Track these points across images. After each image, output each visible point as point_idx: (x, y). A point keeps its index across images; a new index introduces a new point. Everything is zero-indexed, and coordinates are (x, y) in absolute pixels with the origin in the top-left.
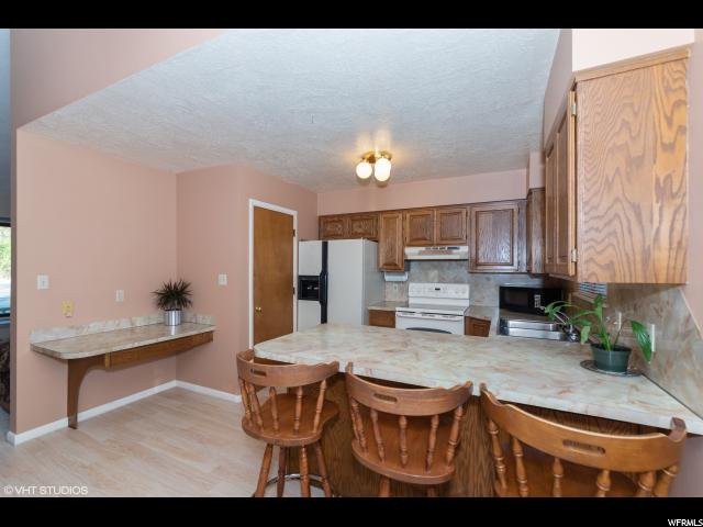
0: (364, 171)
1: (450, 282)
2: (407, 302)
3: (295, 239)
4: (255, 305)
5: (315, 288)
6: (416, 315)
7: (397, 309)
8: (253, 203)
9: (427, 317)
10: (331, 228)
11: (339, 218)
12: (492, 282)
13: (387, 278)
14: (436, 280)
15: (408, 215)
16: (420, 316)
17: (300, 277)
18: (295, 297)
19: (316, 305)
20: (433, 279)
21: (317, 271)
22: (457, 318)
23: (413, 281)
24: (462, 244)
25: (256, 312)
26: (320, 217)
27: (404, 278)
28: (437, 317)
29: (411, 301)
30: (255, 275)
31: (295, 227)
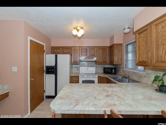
0: (75, 32)
1: (90, 67)
2: (79, 73)
3: (45, 53)
4: (30, 79)
5: (52, 70)
6: (85, 77)
7: (80, 75)
8: (29, 38)
9: (88, 77)
10: (56, 51)
11: (59, 48)
12: (100, 66)
13: (73, 66)
14: (87, 66)
15: (81, 48)
16: (86, 77)
17: (46, 67)
18: (45, 73)
19: (53, 76)
20: (86, 66)
21: (53, 64)
22: (96, 77)
23: (81, 67)
24: (95, 57)
25: (31, 81)
26: (52, 47)
27: (78, 66)
28: (91, 77)
29: (80, 72)
30: (30, 67)
31: (45, 49)
